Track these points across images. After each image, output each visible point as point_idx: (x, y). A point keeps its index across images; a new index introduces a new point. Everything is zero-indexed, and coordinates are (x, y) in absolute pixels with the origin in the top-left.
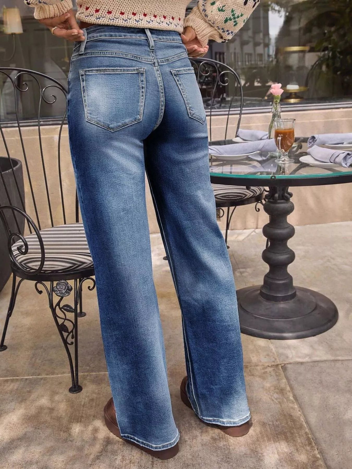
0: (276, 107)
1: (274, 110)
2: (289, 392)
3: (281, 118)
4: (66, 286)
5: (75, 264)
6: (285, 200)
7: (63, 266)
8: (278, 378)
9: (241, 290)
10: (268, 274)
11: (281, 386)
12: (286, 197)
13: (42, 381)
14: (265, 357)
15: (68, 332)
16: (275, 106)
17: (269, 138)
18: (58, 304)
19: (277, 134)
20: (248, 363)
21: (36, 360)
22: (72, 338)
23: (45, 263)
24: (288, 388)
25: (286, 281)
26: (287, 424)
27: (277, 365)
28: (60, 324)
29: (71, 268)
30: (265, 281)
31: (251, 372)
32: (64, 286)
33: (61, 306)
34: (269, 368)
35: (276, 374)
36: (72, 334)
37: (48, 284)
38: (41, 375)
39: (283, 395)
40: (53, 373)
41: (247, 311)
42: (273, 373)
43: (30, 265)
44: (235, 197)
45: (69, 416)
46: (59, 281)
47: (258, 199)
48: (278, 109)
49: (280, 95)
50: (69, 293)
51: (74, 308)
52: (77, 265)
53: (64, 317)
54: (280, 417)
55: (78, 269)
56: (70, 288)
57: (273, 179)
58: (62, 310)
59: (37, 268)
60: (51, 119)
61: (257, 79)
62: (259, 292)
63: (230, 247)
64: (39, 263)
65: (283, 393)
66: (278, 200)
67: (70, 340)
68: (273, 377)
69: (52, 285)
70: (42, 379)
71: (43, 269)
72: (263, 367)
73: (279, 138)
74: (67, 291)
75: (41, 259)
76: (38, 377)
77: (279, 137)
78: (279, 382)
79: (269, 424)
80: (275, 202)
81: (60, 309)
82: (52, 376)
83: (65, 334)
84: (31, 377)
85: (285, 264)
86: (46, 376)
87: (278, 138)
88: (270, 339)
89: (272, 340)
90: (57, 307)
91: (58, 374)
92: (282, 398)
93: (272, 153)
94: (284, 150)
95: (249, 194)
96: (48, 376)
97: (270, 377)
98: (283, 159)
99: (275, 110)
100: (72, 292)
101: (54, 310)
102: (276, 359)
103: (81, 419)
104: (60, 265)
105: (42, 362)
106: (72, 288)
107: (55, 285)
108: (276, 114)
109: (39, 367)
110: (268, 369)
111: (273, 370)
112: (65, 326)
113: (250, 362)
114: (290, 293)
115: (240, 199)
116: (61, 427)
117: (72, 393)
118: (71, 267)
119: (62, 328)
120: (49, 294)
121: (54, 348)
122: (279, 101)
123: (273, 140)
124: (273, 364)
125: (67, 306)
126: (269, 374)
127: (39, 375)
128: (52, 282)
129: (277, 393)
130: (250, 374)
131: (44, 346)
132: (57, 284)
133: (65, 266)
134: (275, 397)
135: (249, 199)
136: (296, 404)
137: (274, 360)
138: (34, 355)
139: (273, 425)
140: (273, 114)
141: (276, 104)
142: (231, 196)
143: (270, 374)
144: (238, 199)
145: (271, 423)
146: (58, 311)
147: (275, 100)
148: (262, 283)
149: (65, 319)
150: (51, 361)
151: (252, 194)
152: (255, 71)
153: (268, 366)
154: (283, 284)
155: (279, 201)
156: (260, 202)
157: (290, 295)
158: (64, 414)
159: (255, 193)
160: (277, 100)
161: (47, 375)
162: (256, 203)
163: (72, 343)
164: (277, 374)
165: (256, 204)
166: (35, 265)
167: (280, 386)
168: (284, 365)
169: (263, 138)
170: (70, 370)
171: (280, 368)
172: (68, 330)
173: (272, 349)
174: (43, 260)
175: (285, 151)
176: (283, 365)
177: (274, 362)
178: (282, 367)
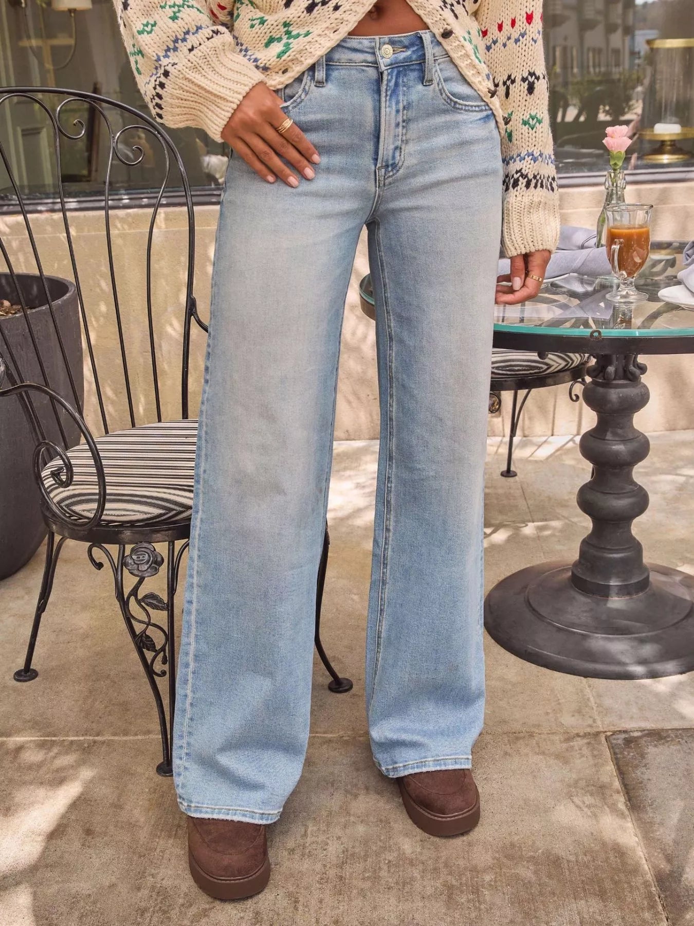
0: (615, 176)
1: (610, 183)
2: (618, 793)
3: (624, 201)
4: (150, 554)
5: (171, 510)
6: (630, 380)
7: (146, 513)
8: (596, 762)
9: (532, 567)
10: (590, 537)
11: (601, 780)
12: (633, 374)
13: (104, 748)
14: (573, 716)
15: (155, 651)
16: (613, 175)
17: (599, 245)
18: (134, 592)
19: (612, 238)
20: (534, 726)
21: (94, 704)
22: (164, 662)
23: (108, 506)
24: (617, 784)
25: (626, 554)
26: (607, 862)
27: (597, 734)
28: (137, 633)
29: (162, 518)
30: (582, 553)
31: (539, 747)
32: (147, 555)
33: (140, 597)
34: (579, 739)
35: (593, 753)
36: (162, 654)
37: (114, 549)
38: (103, 735)
39: (604, 799)
40: (126, 733)
41: (540, 615)
42: (586, 751)
43: (77, 508)
44: (525, 370)
45: (153, 823)
46: (137, 544)
47: (576, 373)
48: (619, 182)
49: (623, 151)
50: (157, 570)
51: (166, 602)
52: (175, 512)
53: (147, 620)
54: (593, 845)
55: (176, 520)
56: (159, 559)
57: (596, 338)
58: (143, 604)
59: (92, 516)
60: (148, 193)
61: (604, 106)
62: (570, 574)
63: (518, 474)
64: (95, 506)
65: (603, 794)
66: (615, 379)
67: (158, 667)
68: (585, 759)
69: (122, 551)
70: (103, 743)
71: (103, 517)
72: (566, 736)
73: (616, 247)
74: (153, 565)
75: (97, 497)
76: (96, 738)
77: (615, 244)
78: (597, 771)
79: (568, 861)
80: (607, 384)
81: (139, 602)
82: (125, 738)
83: (149, 655)
84: (82, 738)
85: (625, 519)
86: (112, 738)
87: (613, 247)
88: (585, 677)
89: (589, 679)
90: (132, 599)
91: (136, 735)
92: (600, 805)
93: (602, 277)
94: (626, 272)
95: (557, 363)
96: (116, 738)
97: (580, 758)
98: (624, 293)
99: (613, 185)
100: (164, 569)
101: (124, 604)
102: (594, 721)
103: (177, 831)
104: (138, 511)
105: (106, 707)
106: (163, 560)
107: (127, 552)
108: (614, 192)
109: (100, 718)
110: (577, 741)
111: (586, 743)
112: (148, 637)
113: (539, 726)
114: (634, 580)
115: (535, 373)
116: (135, 847)
117: (163, 776)
118: (161, 515)
119: (142, 642)
120: (115, 571)
121: (134, 678)
122: (620, 164)
123: (604, 250)
124: (588, 730)
125: (152, 596)
126: (578, 752)
127: (98, 735)
128: (122, 546)
129: (592, 795)
130: (537, 750)
131: (112, 673)
132: (133, 550)
133: (149, 513)
134: (587, 803)
135: (556, 374)
136: (629, 820)
137: (590, 722)
138: (91, 692)
139: (577, 861)
140: (608, 193)
141: (615, 170)
142: (516, 368)
143: (580, 751)
144: (531, 373)
145: (572, 858)
146: (133, 605)
147: (612, 163)
148: (576, 556)
149: (149, 624)
150: (125, 707)
151: (563, 363)
152: (598, 88)
153: (578, 735)
154: (622, 559)
155: (615, 382)
156: (580, 380)
157: (635, 583)
158: (142, 820)
159: (571, 362)
160: (616, 161)
161: (115, 734)
162: (571, 383)
163: (164, 673)
164: (595, 753)
165: (572, 385)
166: (87, 509)
167: (598, 779)
168: (611, 733)
169: (586, 244)
170: (159, 728)
171: (603, 739)
172: (155, 647)
173: (588, 699)
174: (103, 499)
175: (629, 274)
176: (609, 734)
177: (591, 726)
178: (607, 738)
